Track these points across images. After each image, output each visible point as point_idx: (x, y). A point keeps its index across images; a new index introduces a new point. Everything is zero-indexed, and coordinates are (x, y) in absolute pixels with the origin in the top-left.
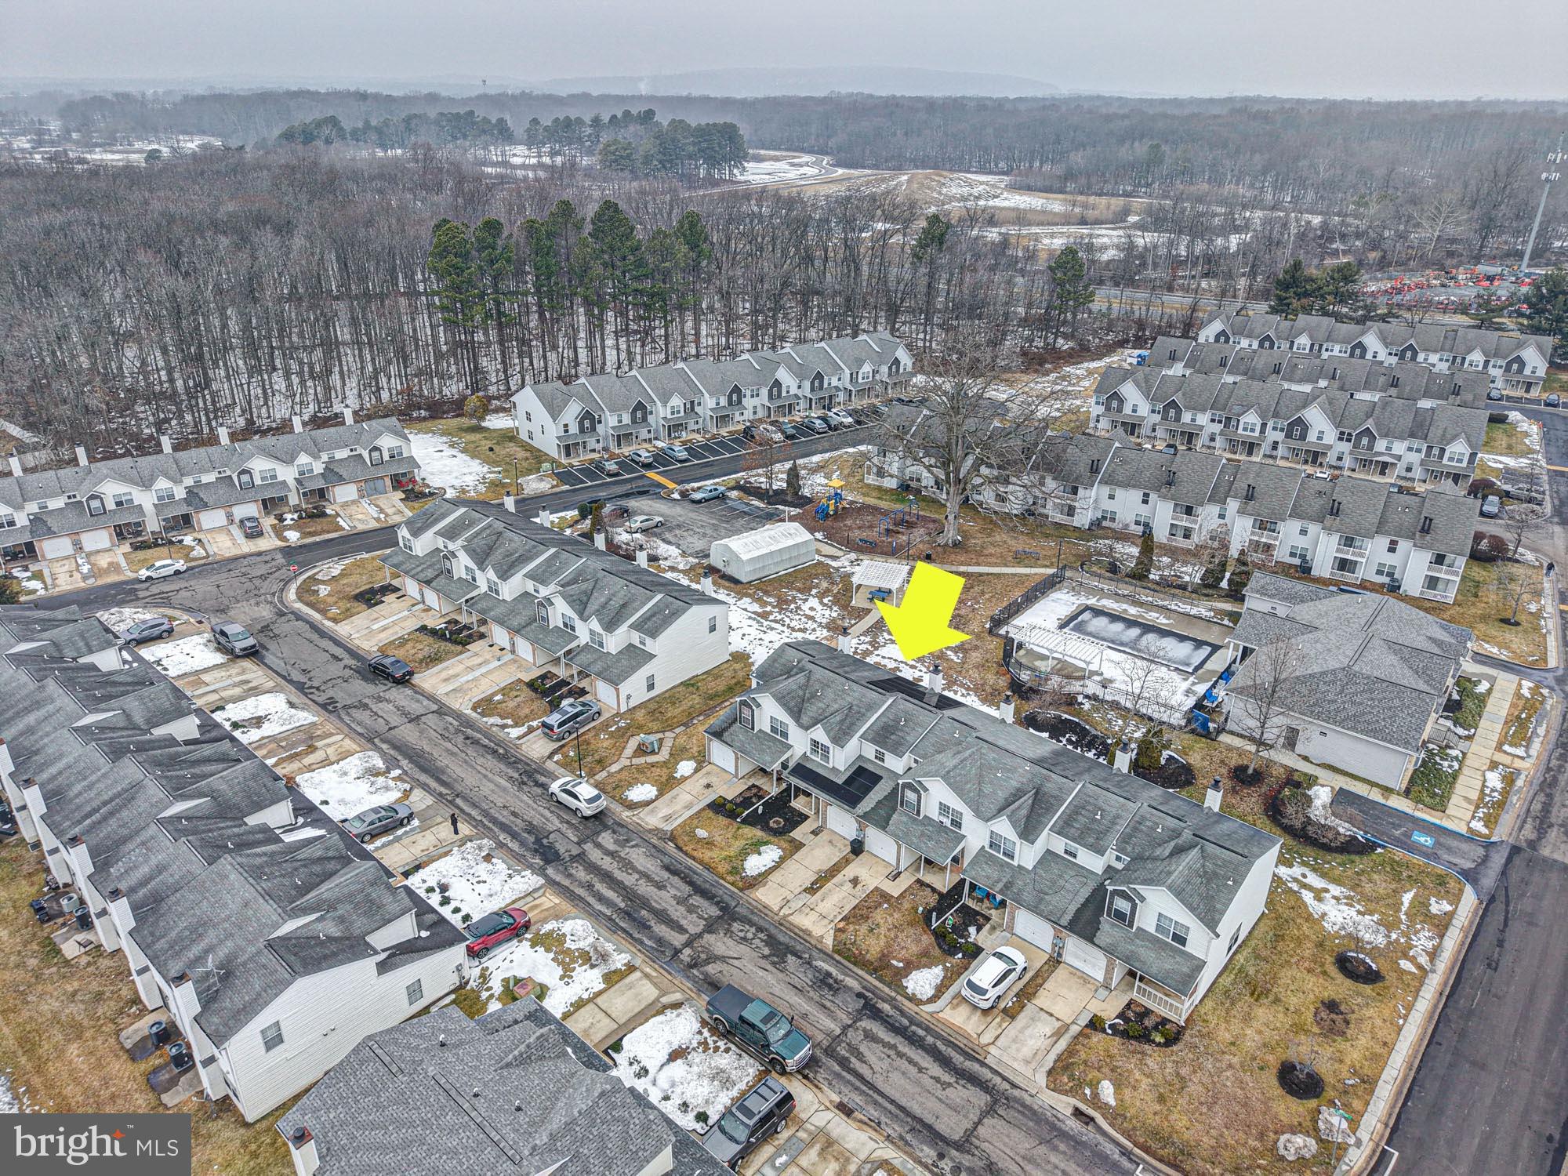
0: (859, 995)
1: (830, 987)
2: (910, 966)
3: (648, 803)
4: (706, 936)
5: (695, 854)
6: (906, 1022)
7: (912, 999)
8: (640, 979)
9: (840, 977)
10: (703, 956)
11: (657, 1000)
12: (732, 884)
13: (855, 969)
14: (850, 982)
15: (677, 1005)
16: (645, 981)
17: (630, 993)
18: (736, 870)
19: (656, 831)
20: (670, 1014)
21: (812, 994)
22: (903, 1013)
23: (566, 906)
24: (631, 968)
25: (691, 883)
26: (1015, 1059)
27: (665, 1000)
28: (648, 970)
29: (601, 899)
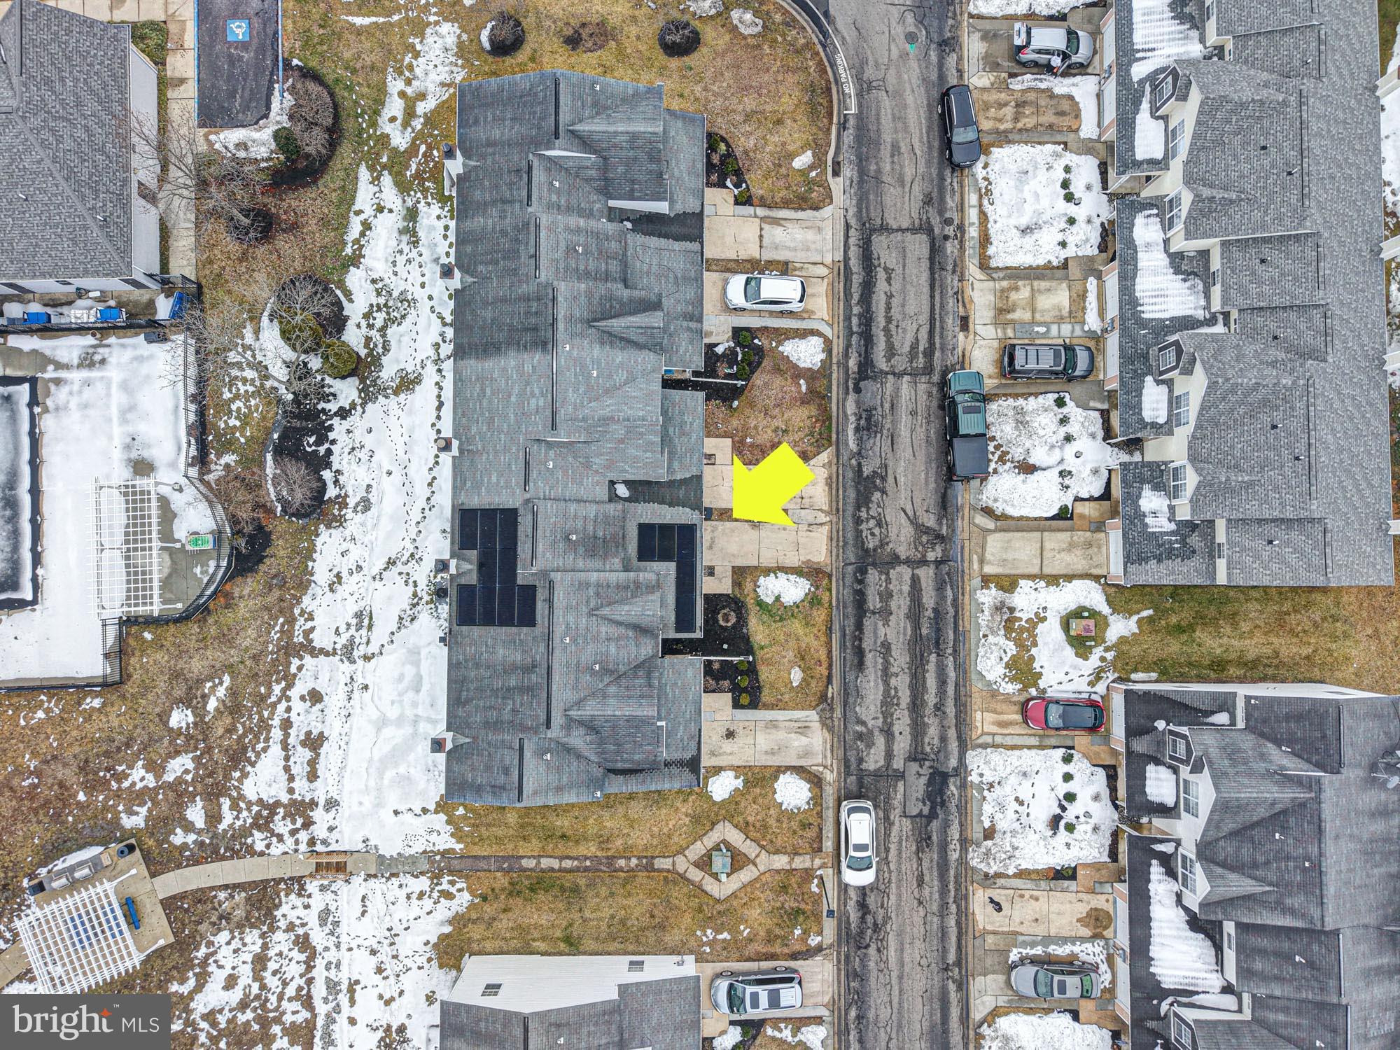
0: (858, 390)
1: (869, 419)
2: (797, 373)
3: (800, 771)
4: (903, 557)
5: (824, 657)
6: (854, 339)
7: (828, 349)
8: (989, 563)
9: (852, 419)
10: (924, 539)
11: (996, 530)
12: (830, 590)
13: (834, 414)
14: (851, 407)
15: (988, 511)
16: (988, 556)
17: (1009, 556)
18: (813, 600)
19: (826, 724)
20: (999, 508)
21: (888, 426)
22: (848, 347)
23: (977, 701)
24: (986, 581)
25: (859, 626)
26: (824, 239)
27: (990, 524)
28: (976, 566)
29: (942, 682)
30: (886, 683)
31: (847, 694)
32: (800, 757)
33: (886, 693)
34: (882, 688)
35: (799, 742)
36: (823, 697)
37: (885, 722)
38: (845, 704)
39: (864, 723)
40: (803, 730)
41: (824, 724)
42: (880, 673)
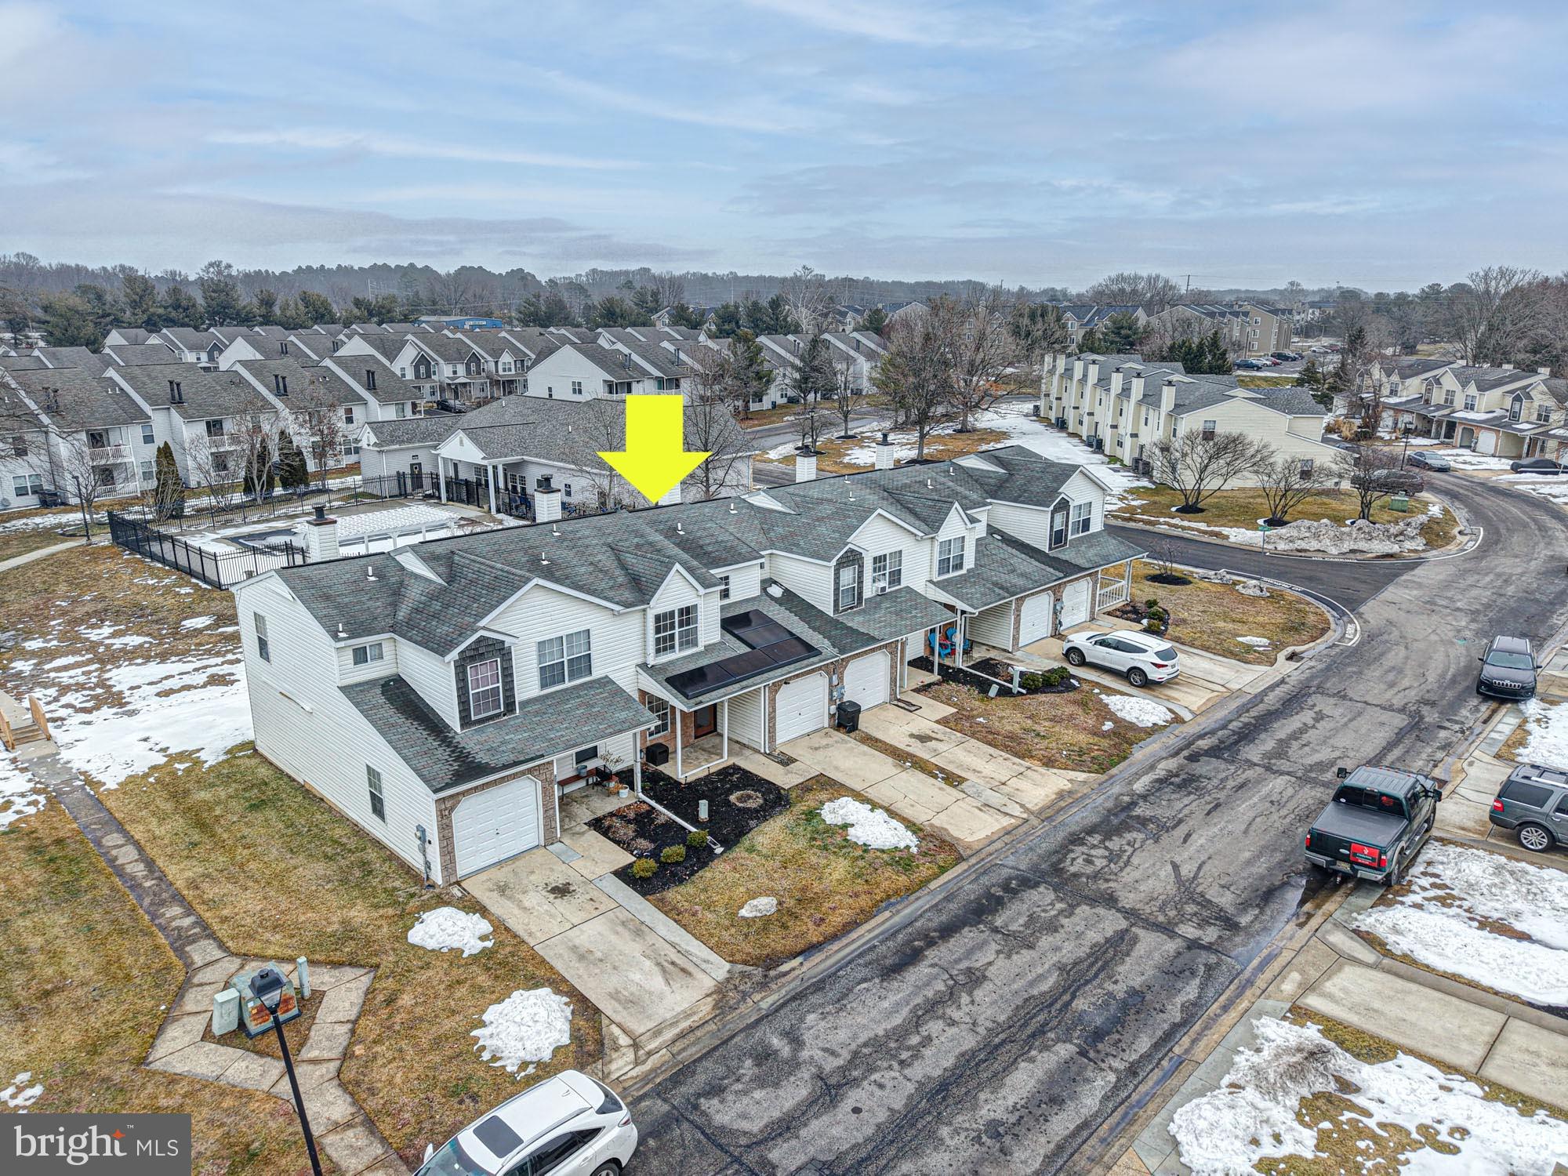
2: (1109, 717)
3: (584, 1008)
4: (1125, 904)
6: (1224, 732)
7: (1173, 724)
10: (1191, 909)
11: (1376, 967)
15: (1368, 939)
21: (1218, 796)
24: (1302, 1014)
28: (1289, 987)
30: (917, 1021)
31: (819, 986)
32: (615, 996)
33: (900, 1034)
34: (897, 1020)
35: (645, 977)
36: (770, 962)
37: (843, 1070)
38: (798, 996)
39: (796, 1042)
40: (676, 970)
41: (720, 991)
42: (919, 1000)
